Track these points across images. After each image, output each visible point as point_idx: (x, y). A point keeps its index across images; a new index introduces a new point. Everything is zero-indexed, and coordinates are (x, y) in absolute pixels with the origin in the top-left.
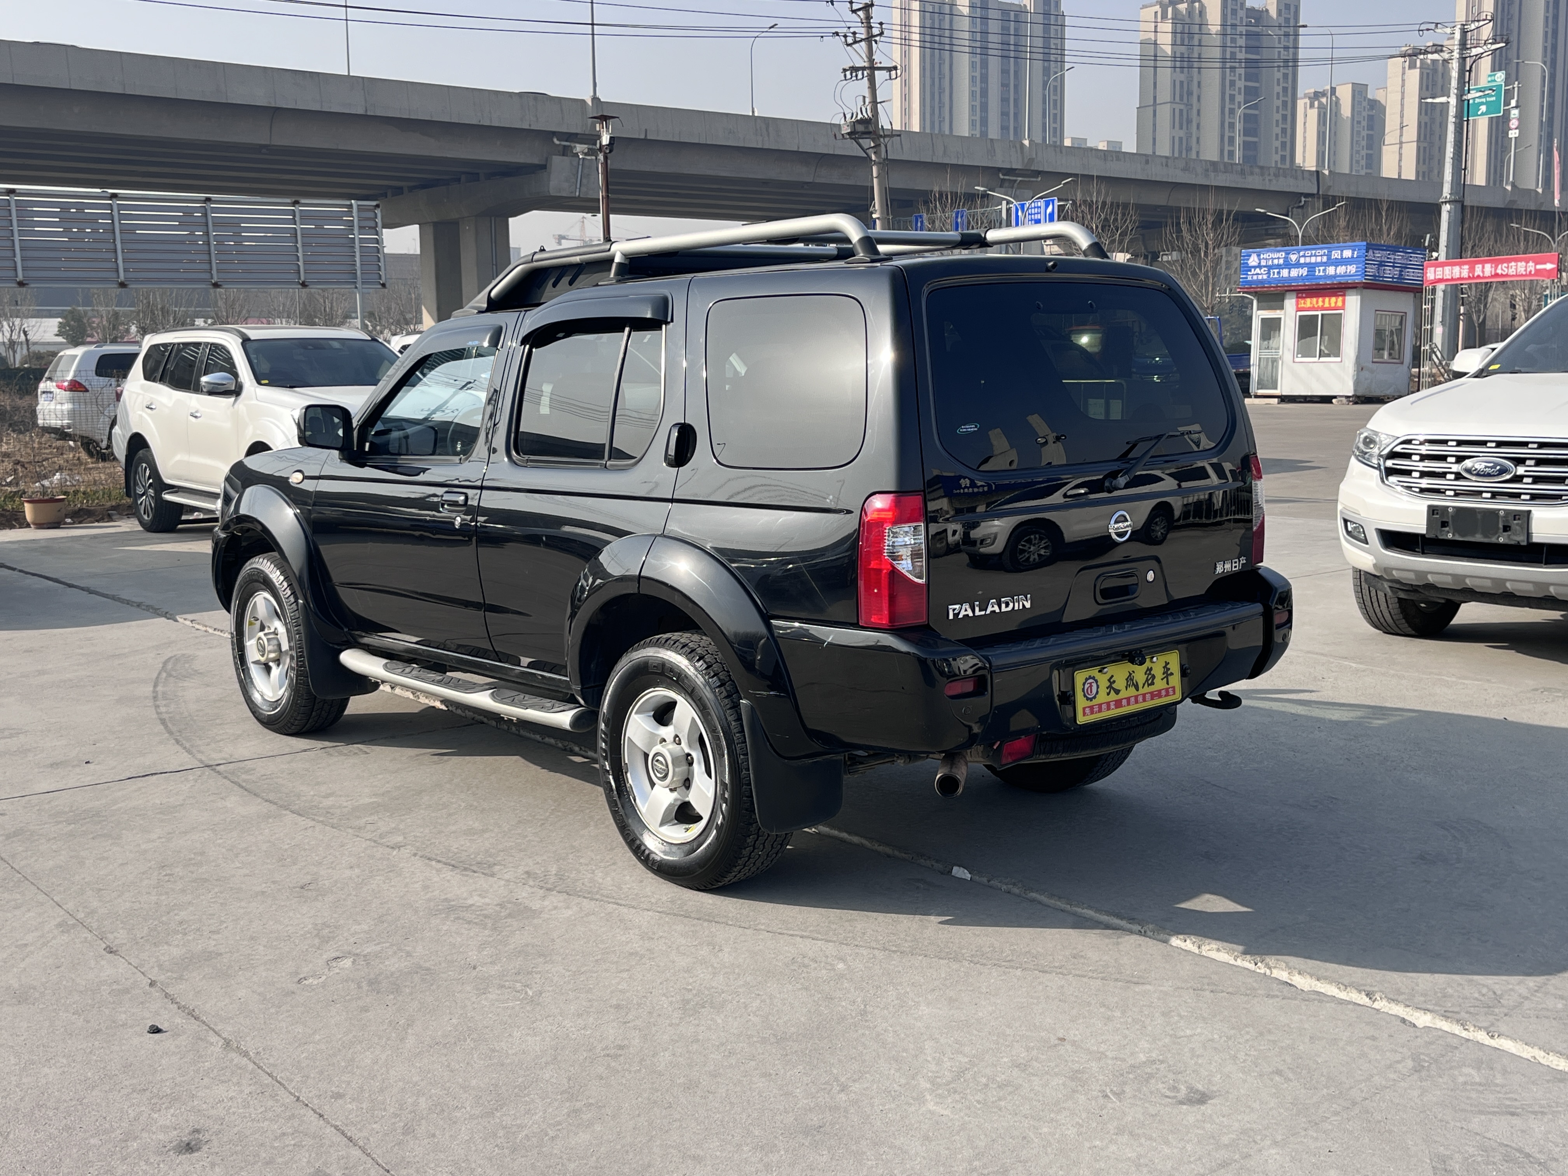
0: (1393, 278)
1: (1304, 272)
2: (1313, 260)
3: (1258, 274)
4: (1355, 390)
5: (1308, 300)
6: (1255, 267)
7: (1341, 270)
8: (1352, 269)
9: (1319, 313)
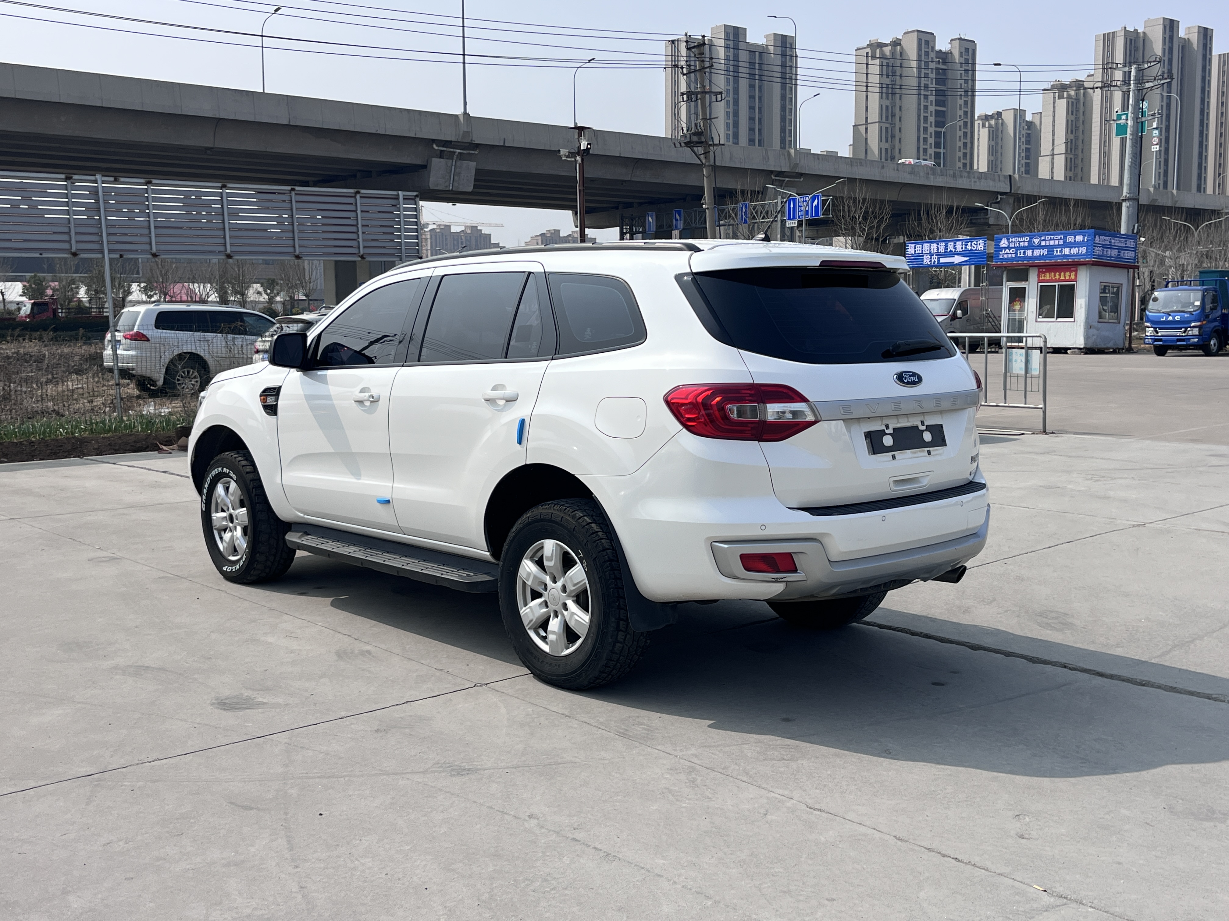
0: (1113, 257)
1: (1045, 252)
2: (1052, 243)
3: (1007, 253)
4: (1085, 344)
5: (1048, 275)
6: (1005, 248)
7: (1074, 251)
8: (1083, 250)
9: (1056, 284)
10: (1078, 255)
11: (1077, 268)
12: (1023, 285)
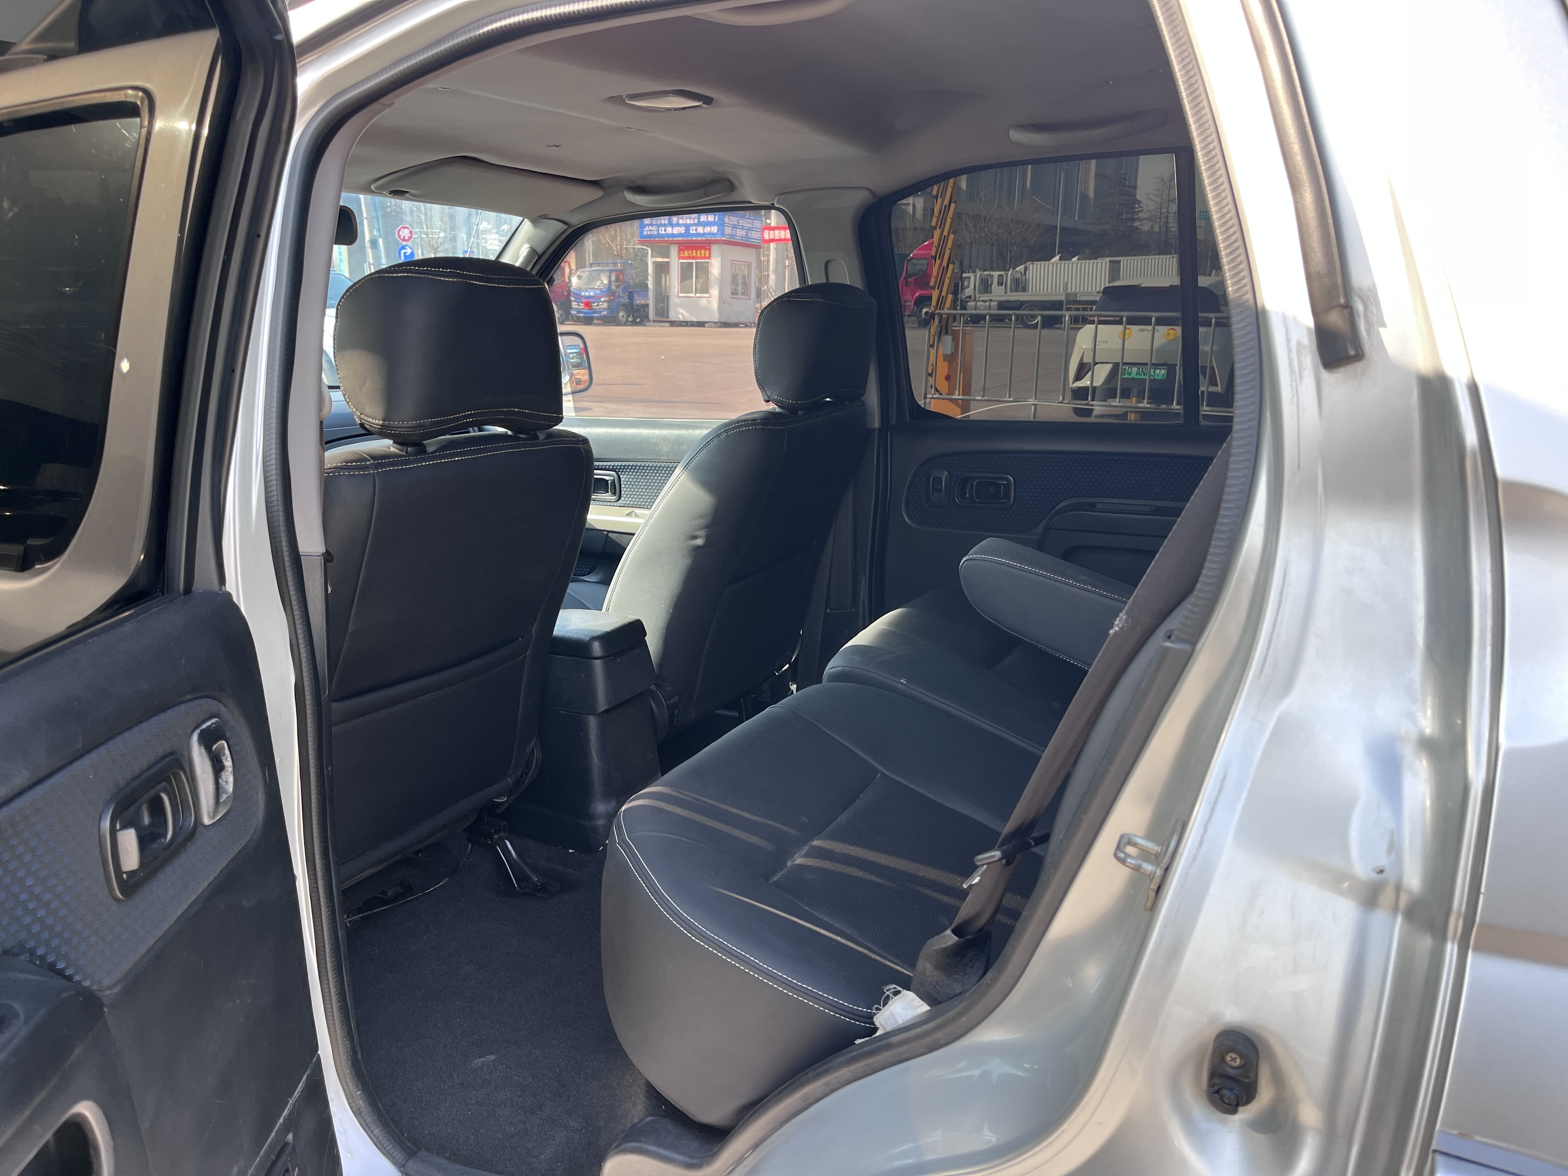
0: (742, 237)
1: (682, 230)
2: (688, 221)
3: (650, 230)
4: (720, 318)
5: (686, 252)
7: (708, 229)
8: (714, 229)
9: (693, 261)
10: (711, 234)
11: (710, 246)
12: (666, 260)
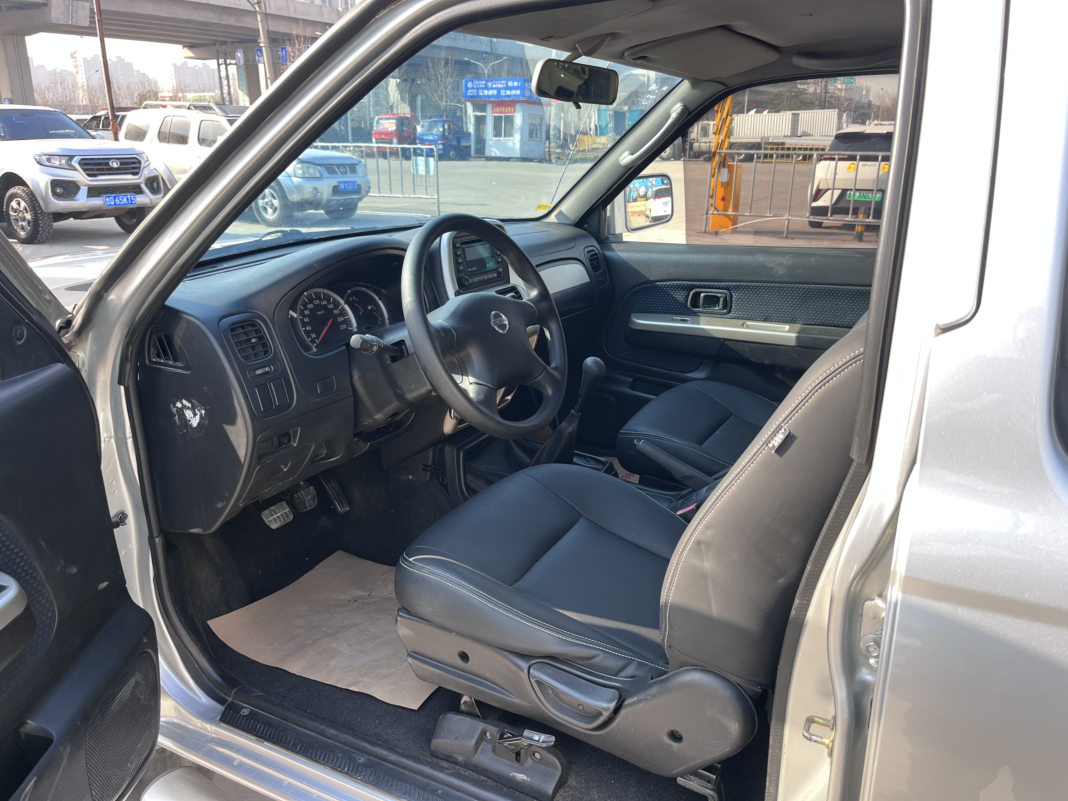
1: (495, 92)
2: (499, 86)
3: (472, 92)
4: (521, 155)
5: (498, 108)
6: (471, 88)
7: (513, 92)
8: (518, 92)
9: (503, 115)
10: (515, 95)
11: (515, 104)
12: (483, 114)
